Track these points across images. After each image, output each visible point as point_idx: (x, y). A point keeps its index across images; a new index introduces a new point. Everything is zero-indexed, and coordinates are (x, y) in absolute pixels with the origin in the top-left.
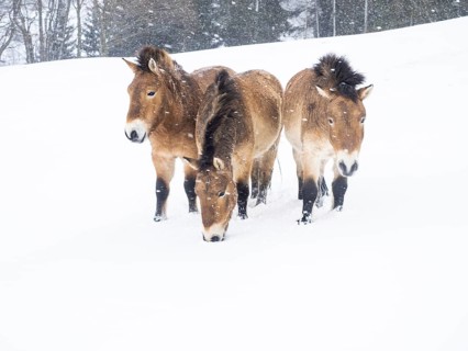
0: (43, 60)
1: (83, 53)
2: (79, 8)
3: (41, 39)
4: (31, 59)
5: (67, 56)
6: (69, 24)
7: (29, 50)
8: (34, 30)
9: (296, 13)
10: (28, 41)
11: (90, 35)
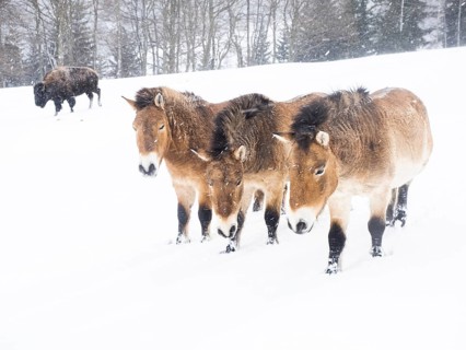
0: (249, 65)
1: (277, 61)
2: (275, 29)
3: (248, 51)
4: (241, 64)
5: (265, 62)
6: (267, 40)
7: (240, 58)
8: (243, 44)
9: (429, 31)
10: (239, 52)
11: (282, 48)
